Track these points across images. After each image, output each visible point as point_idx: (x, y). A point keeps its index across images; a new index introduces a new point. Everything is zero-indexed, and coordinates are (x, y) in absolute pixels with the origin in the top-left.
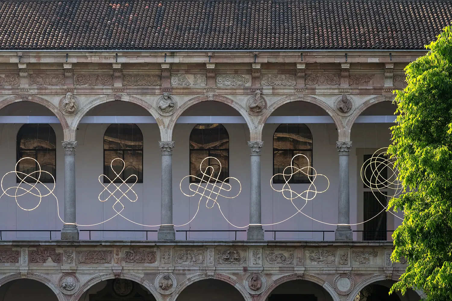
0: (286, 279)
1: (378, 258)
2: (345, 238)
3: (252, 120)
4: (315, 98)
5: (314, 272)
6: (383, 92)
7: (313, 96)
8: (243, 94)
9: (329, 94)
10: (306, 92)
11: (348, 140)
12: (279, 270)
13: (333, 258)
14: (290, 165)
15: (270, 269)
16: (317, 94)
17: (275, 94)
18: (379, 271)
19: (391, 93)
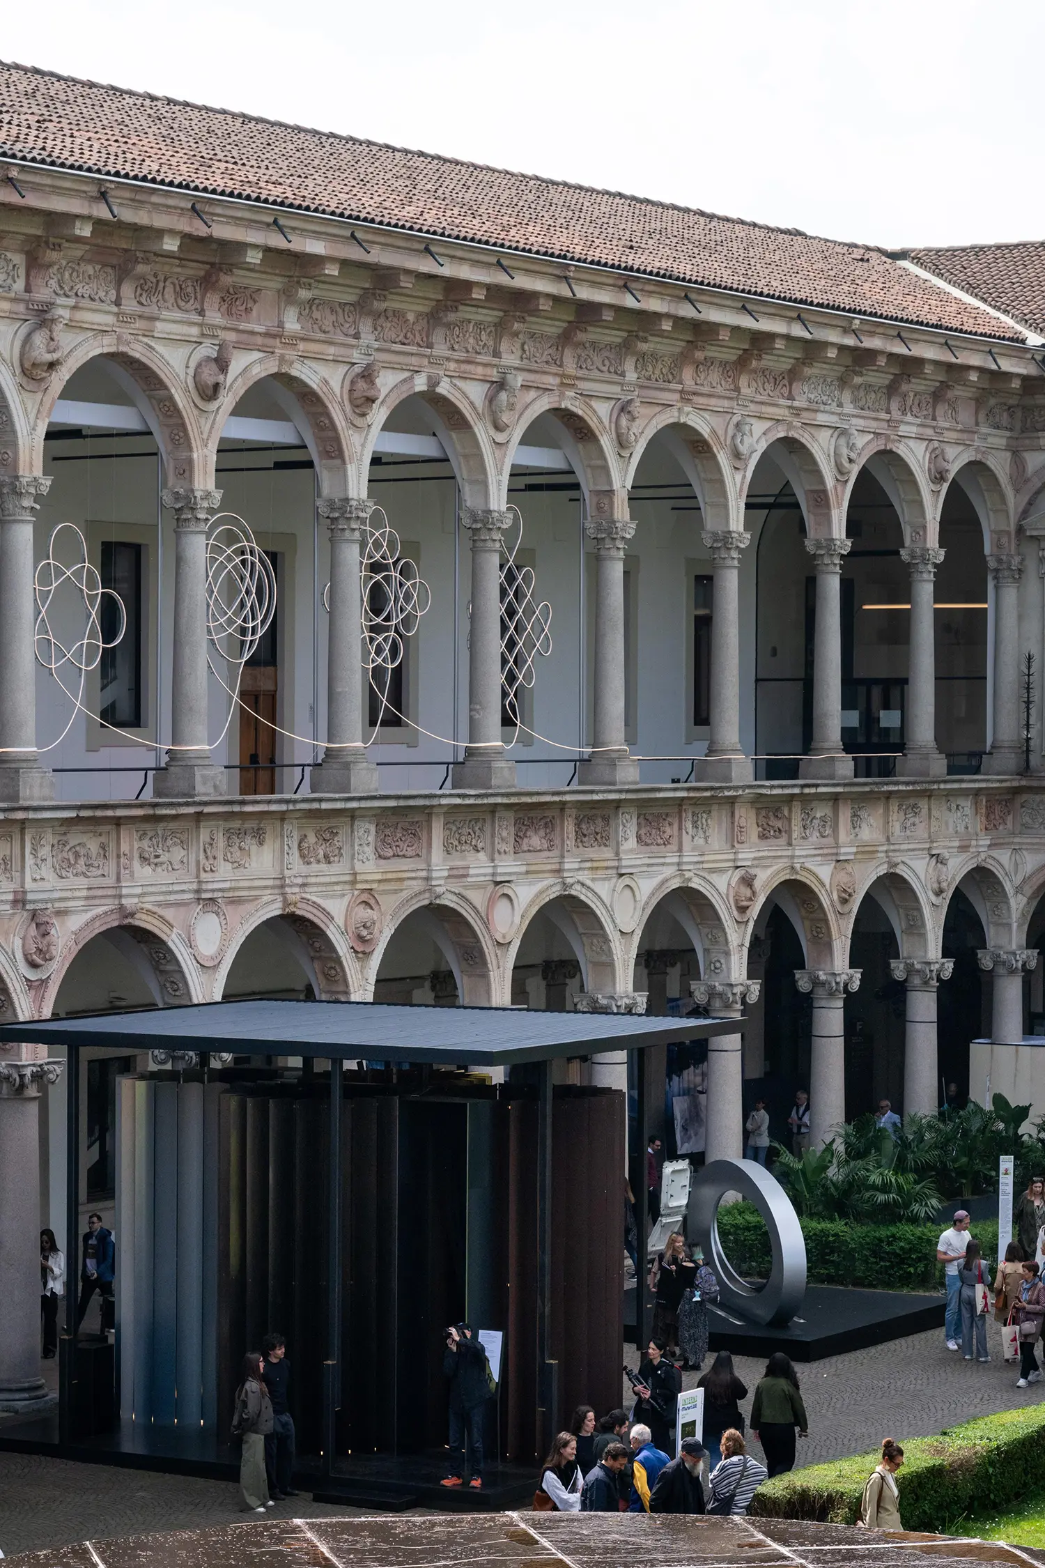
0: (98, 924)
1: (265, 847)
2: (212, 790)
3: (23, 402)
4: (150, 347)
5: (152, 899)
6: (278, 344)
7: (145, 340)
8: (7, 314)
9: (178, 338)
10: (137, 325)
11: (211, 484)
12: (87, 898)
13: (183, 853)
14: (48, 559)
15: (68, 894)
16: (156, 335)
17: (73, 324)
18: (273, 887)
19: (294, 350)
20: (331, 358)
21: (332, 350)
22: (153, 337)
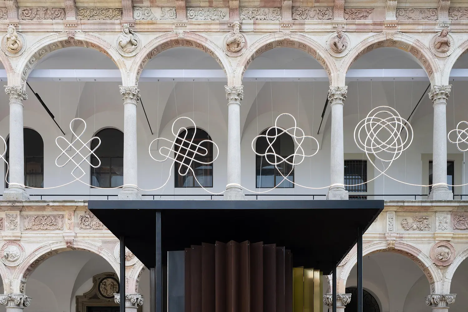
3: (230, 62)
6: (383, 28)
7: (302, 34)
8: (219, 30)
9: (321, 30)
10: (294, 28)
16: (306, 31)
17: (256, 31)
18: (379, 238)
19: (396, 29)
20: (421, 31)
21: (421, 27)
22: (304, 32)
